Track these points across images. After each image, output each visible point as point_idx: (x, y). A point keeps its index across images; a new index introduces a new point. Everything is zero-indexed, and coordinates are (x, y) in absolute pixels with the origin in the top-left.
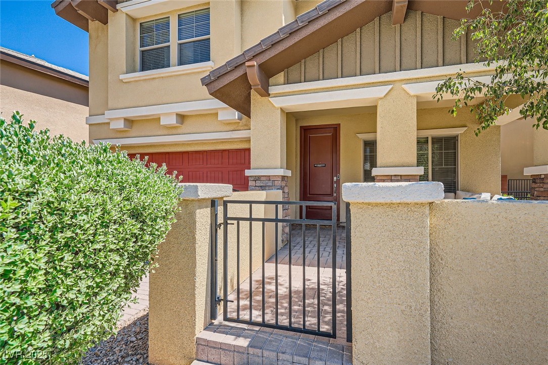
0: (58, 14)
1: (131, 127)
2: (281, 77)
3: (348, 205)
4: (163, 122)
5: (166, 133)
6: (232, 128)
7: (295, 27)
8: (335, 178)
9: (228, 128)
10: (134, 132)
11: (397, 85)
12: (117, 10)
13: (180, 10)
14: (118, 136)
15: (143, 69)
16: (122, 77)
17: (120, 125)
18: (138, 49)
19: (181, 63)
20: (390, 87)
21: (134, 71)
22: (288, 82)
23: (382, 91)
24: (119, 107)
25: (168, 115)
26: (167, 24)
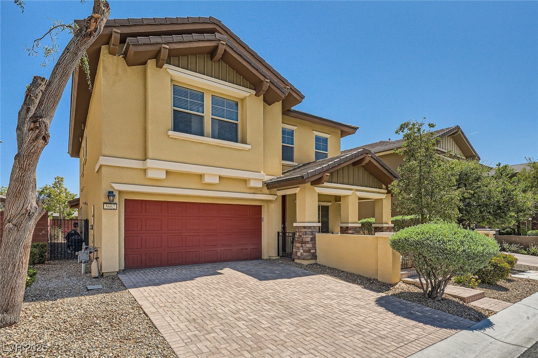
1: (168, 178)
10: (169, 183)
12: (162, 68)
16: (170, 133)
17: (164, 176)
19: (214, 136)
20: (353, 191)
23: (350, 193)
24: (162, 159)
25: (212, 175)
26: (201, 97)
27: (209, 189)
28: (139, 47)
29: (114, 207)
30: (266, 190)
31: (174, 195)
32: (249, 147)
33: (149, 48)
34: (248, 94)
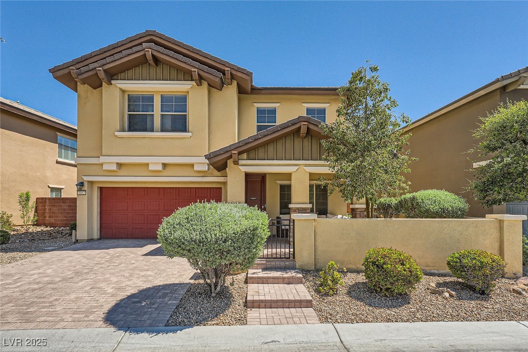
0: (56, 78)
1: (120, 169)
2: (245, 156)
3: (294, 220)
4: (151, 168)
5: (151, 175)
6: (202, 175)
7: (257, 137)
8: (263, 206)
9: (199, 175)
10: (121, 173)
11: (301, 166)
12: (112, 84)
13: (163, 92)
14: (107, 174)
15: (130, 130)
16: (117, 133)
17: (114, 167)
18: (127, 113)
19: (163, 130)
20: (298, 167)
21: (124, 131)
22: (249, 159)
23: (294, 169)
24: (113, 154)
25: (155, 163)
26: (151, 99)
27: (157, 175)
28: (83, 75)
29: (84, 193)
30: (216, 172)
31: (134, 182)
32: (190, 134)
33: (90, 74)
34: (190, 86)
